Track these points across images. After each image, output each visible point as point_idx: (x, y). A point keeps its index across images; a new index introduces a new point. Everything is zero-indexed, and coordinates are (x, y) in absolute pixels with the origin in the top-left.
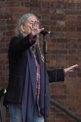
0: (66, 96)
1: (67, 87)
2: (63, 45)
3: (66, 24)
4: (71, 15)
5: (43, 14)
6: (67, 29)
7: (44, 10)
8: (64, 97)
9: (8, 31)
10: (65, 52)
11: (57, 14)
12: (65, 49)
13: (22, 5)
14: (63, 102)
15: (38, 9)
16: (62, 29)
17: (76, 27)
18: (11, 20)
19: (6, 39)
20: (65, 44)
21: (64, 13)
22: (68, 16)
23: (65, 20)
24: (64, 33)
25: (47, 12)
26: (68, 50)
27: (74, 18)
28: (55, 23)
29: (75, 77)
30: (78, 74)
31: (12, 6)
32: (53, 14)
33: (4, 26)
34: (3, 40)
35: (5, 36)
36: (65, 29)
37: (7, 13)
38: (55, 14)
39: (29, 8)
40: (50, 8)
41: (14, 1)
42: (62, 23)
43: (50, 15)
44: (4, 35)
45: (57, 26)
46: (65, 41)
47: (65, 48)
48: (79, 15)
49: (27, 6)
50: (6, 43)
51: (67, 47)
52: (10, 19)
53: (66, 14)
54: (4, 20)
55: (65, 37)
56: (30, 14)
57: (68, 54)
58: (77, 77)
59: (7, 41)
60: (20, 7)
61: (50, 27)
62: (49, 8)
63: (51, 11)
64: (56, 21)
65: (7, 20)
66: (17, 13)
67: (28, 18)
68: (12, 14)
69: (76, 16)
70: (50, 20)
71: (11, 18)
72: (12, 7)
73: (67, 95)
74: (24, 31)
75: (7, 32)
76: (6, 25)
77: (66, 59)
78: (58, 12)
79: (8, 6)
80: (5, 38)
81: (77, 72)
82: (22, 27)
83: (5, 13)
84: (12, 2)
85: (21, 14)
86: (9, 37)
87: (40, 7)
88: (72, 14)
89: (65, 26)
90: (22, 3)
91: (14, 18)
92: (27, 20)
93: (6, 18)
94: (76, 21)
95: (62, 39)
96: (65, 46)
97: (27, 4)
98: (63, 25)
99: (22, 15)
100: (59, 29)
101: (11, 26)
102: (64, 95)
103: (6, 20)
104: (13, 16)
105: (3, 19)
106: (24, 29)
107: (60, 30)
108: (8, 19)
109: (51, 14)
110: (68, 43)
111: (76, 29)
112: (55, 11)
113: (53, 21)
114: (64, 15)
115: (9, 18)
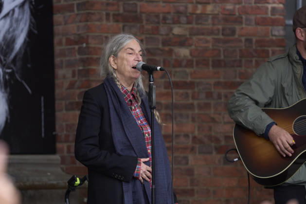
0: (193, 190)
1: (196, 172)
2: (187, 93)
3: (191, 54)
4: (202, 37)
5: (148, 36)
6: (195, 63)
7: (149, 27)
8: (191, 193)
9: (81, 68)
10: (191, 107)
11: (173, 34)
12: (191, 101)
13: (108, 19)
14: (188, 201)
15: (138, 25)
16: (184, 63)
17: (211, 59)
18: (88, 47)
19: (78, 84)
20: (190, 91)
21: (187, 33)
22: (194, 38)
23: (190, 45)
24: (188, 70)
25: (156, 30)
26: (196, 102)
27: (207, 42)
28: (170, 52)
29: (211, 153)
30: (216, 149)
31: (87, 21)
32: (167, 35)
33: (72, 58)
34: (72, 86)
35: (76, 78)
36: (189, 64)
37: (79, 35)
38: (171, 36)
39: (121, 25)
40: (161, 25)
41: (93, 12)
42: (184, 52)
43: (160, 38)
44: (74, 76)
45: (174, 57)
46: (191, 85)
47: (190, 98)
48: (216, 37)
49: (117, 21)
50: (78, 91)
51: (193, 98)
52: (84, 45)
53: (190, 35)
54: (74, 48)
55: (189, 79)
56: (128, 36)
57: (196, 111)
58: (214, 153)
59: (79, 88)
60: (104, 22)
61: (162, 60)
62: (158, 23)
63: (163, 30)
64: (172, 47)
65: (79, 48)
66: (97, 34)
67: (125, 44)
68: (88, 36)
69: (209, 38)
70: (160, 46)
71: (87, 43)
72: (89, 23)
73: (196, 188)
74: (115, 67)
75: (80, 71)
76: (78, 57)
77: (193, 120)
78: (177, 30)
79: (80, 21)
80: (76, 81)
81: (213, 144)
82: (111, 59)
83: (75, 34)
84: (89, 13)
85: (106, 35)
86: (84, 79)
87: (142, 22)
88: (203, 34)
89: (190, 57)
90: (108, 15)
91: (93, 43)
92: (121, 47)
93: (76, 43)
94: (211, 47)
95: (185, 83)
96: (190, 95)
97: (117, 18)
98: (185, 56)
99: (107, 38)
100: (178, 63)
101: (88, 58)
102: (189, 187)
103: (77, 47)
104: (90, 41)
105: (71, 45)
106: (116, 64)
107: (180, 65)
108: (81, 46)
109: (162, 35)
110: (196, 90)
111: (211, 63)
112: (171, 29)
113: (167, 48)
114: (188, 36)
115: (82, 43)
